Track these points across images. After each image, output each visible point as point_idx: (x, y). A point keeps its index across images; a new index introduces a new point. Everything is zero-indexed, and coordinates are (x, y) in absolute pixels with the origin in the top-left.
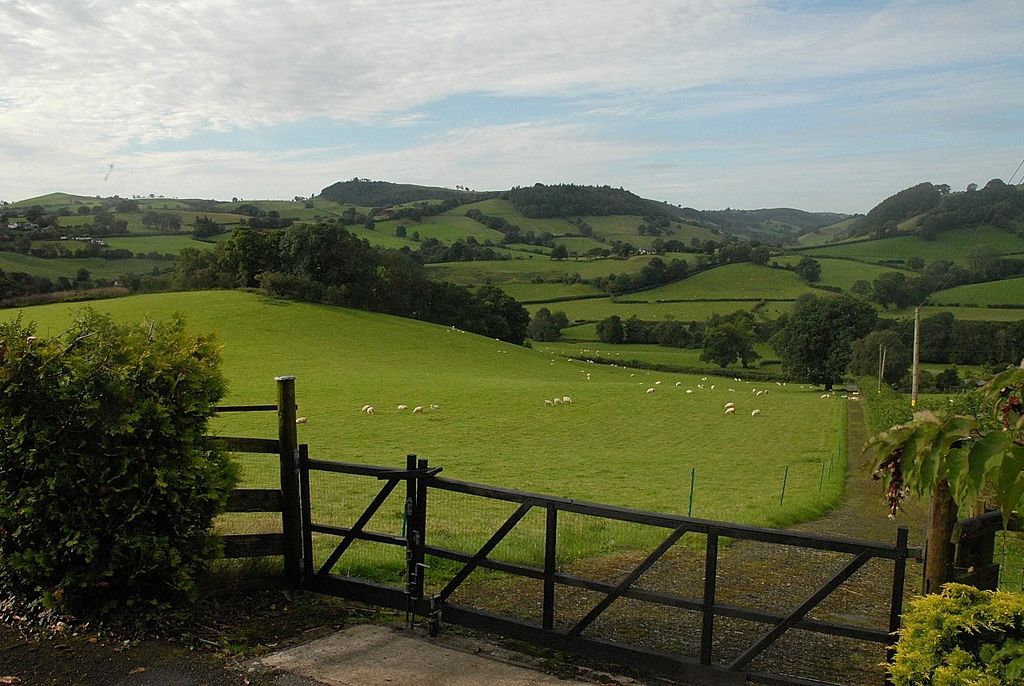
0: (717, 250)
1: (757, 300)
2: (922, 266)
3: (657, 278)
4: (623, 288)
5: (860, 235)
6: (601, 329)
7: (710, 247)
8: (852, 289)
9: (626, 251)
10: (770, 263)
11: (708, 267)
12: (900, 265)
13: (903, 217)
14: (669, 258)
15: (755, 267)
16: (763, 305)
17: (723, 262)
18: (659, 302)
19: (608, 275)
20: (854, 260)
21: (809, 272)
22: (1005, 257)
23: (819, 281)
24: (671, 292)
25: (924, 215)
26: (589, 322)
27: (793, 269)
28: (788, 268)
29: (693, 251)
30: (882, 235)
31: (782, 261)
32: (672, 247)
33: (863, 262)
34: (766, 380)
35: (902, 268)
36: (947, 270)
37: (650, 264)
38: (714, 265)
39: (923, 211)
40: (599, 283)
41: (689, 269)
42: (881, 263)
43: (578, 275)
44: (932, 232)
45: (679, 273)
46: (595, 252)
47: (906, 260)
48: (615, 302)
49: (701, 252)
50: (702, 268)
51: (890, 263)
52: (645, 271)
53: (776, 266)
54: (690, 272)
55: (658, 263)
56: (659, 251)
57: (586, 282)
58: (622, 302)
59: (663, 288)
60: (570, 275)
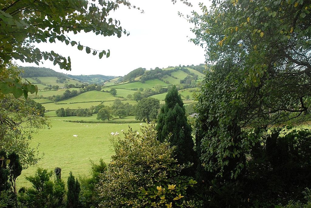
0: (85, 87)
1: (100, 101)
2: (143, 90)
3: (68, 96)
4: (59, 99)
5: (124, 82)
6: (57, 112)
7: (83, 86)
8: (127, 97)
9: (57, 88)
10: (102, 90)
11: (83, 92)
12: (137, 90)
13: (135, 77)
14: (71, 90)
15: (98, 92)
16: (103, 103)
17: (88, 91)
18: (71, 103)
19: (53, 96)
20: (124, 89)
21: (113, 92)
22: (163, 87)
23: (116, 95)
24: (73, 100)
25: (141, 76)
26: (51, 111)
27: (109, 92)
28: (107, 92)
29: (78, 88)
30: (131, 82)
31: (105, 90)
32: (71, 86)
33: (127, 89)
34: (124, 123)
35: (137, 91)
36: (150, 91)
37: (66, 91)
38: (85, 91)
39: (141, 75)
40: (50, 98)
41: (77, 93)
42: (132, 90)
43: (42, 96)
44: (144, 81)
45: (75, 94)
46: (46, 88)
47: (139, 89)
48: (57, 104)
49: (80, 88)
50: (82, 92)
51: (134, 90)
52: (65, 94)
53: (103, 91)
54: (78, 94)
55: (68, 91)
56: (67, 88)
57: (45, 98)
58: (58, 104)
59: (71, 99)
60: (39, 96)
